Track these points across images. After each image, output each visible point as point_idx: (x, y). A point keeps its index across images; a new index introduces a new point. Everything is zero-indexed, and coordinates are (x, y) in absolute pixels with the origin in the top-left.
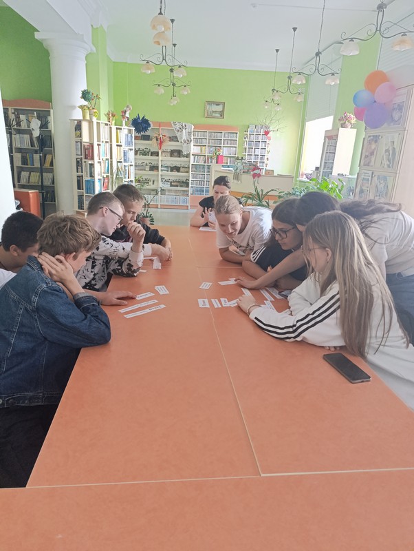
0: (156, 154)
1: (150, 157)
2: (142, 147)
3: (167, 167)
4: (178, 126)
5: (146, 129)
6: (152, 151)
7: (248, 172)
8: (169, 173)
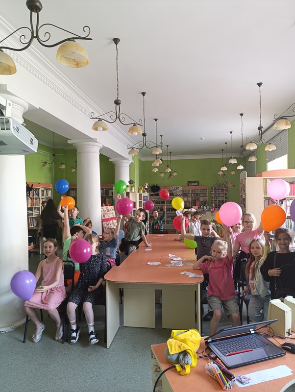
0: (163, 202)
1: (160, 204)
2: (156, 200)
3: (169, 209)
4: (174, 188)
5: (158, 191)
6: (161, 201)
7: (209, 210)
8: (171, 212)
